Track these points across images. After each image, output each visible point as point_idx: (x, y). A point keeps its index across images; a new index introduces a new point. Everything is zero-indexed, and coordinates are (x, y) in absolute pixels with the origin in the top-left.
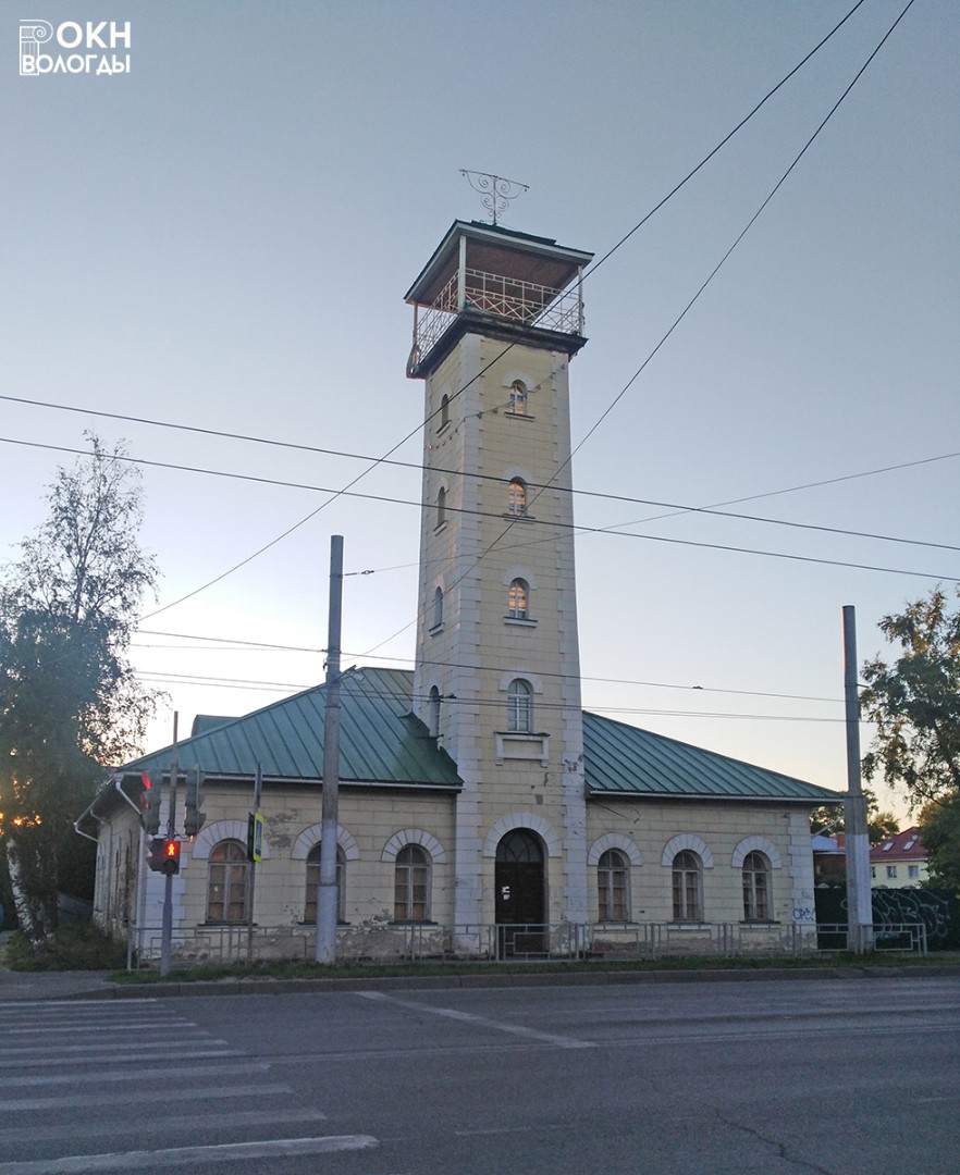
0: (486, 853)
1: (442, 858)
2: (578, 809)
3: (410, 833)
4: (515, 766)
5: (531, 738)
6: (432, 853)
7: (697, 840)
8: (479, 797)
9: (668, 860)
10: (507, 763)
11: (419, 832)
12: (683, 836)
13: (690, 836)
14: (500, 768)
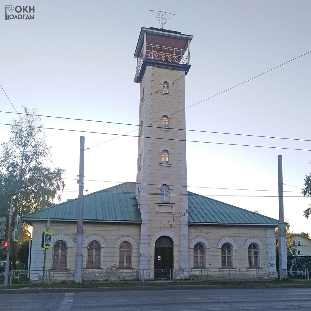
0: (151, 245)
1: (136, 246)
2: (186, 229)
3: (124, 238)
4: (163, 214)
5: (168, 205)
6: (133, 245)
7: (231, 239)
8: (149, 225)
9: (220, 246)
10: (160, 214)
11: (128, 238)
12: (226, 238)
13: (229, 238)
14: (157, 215)
